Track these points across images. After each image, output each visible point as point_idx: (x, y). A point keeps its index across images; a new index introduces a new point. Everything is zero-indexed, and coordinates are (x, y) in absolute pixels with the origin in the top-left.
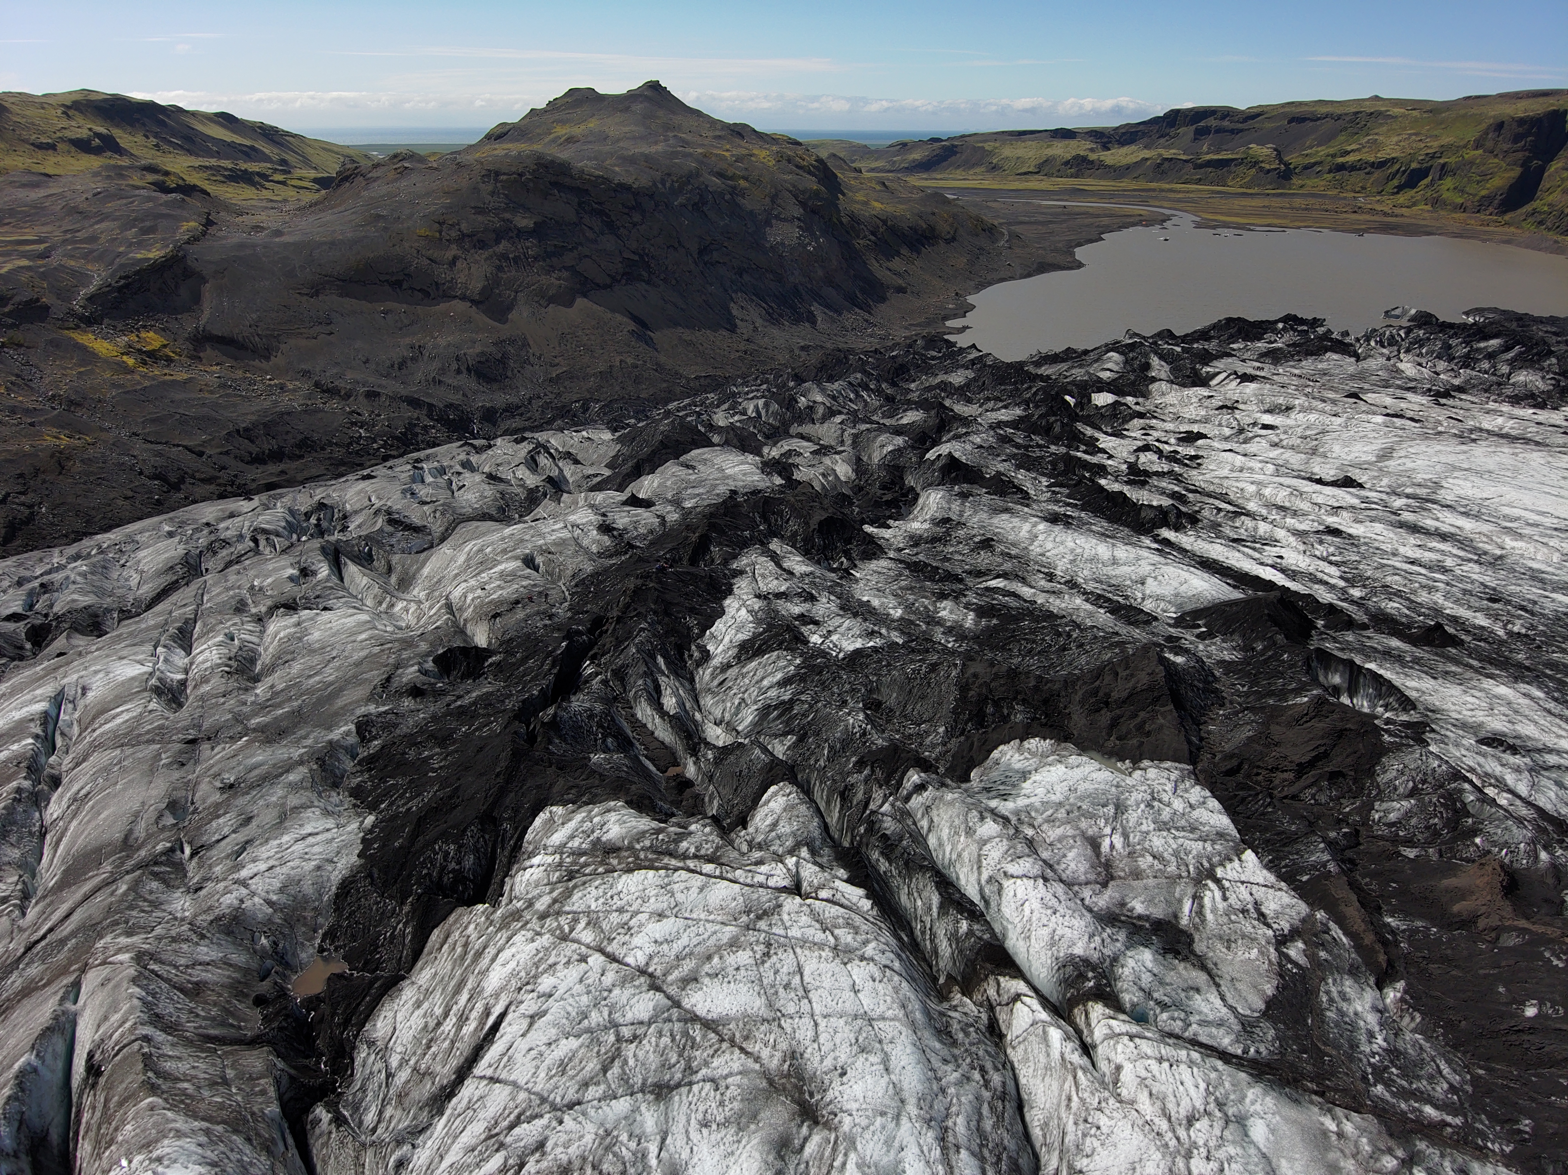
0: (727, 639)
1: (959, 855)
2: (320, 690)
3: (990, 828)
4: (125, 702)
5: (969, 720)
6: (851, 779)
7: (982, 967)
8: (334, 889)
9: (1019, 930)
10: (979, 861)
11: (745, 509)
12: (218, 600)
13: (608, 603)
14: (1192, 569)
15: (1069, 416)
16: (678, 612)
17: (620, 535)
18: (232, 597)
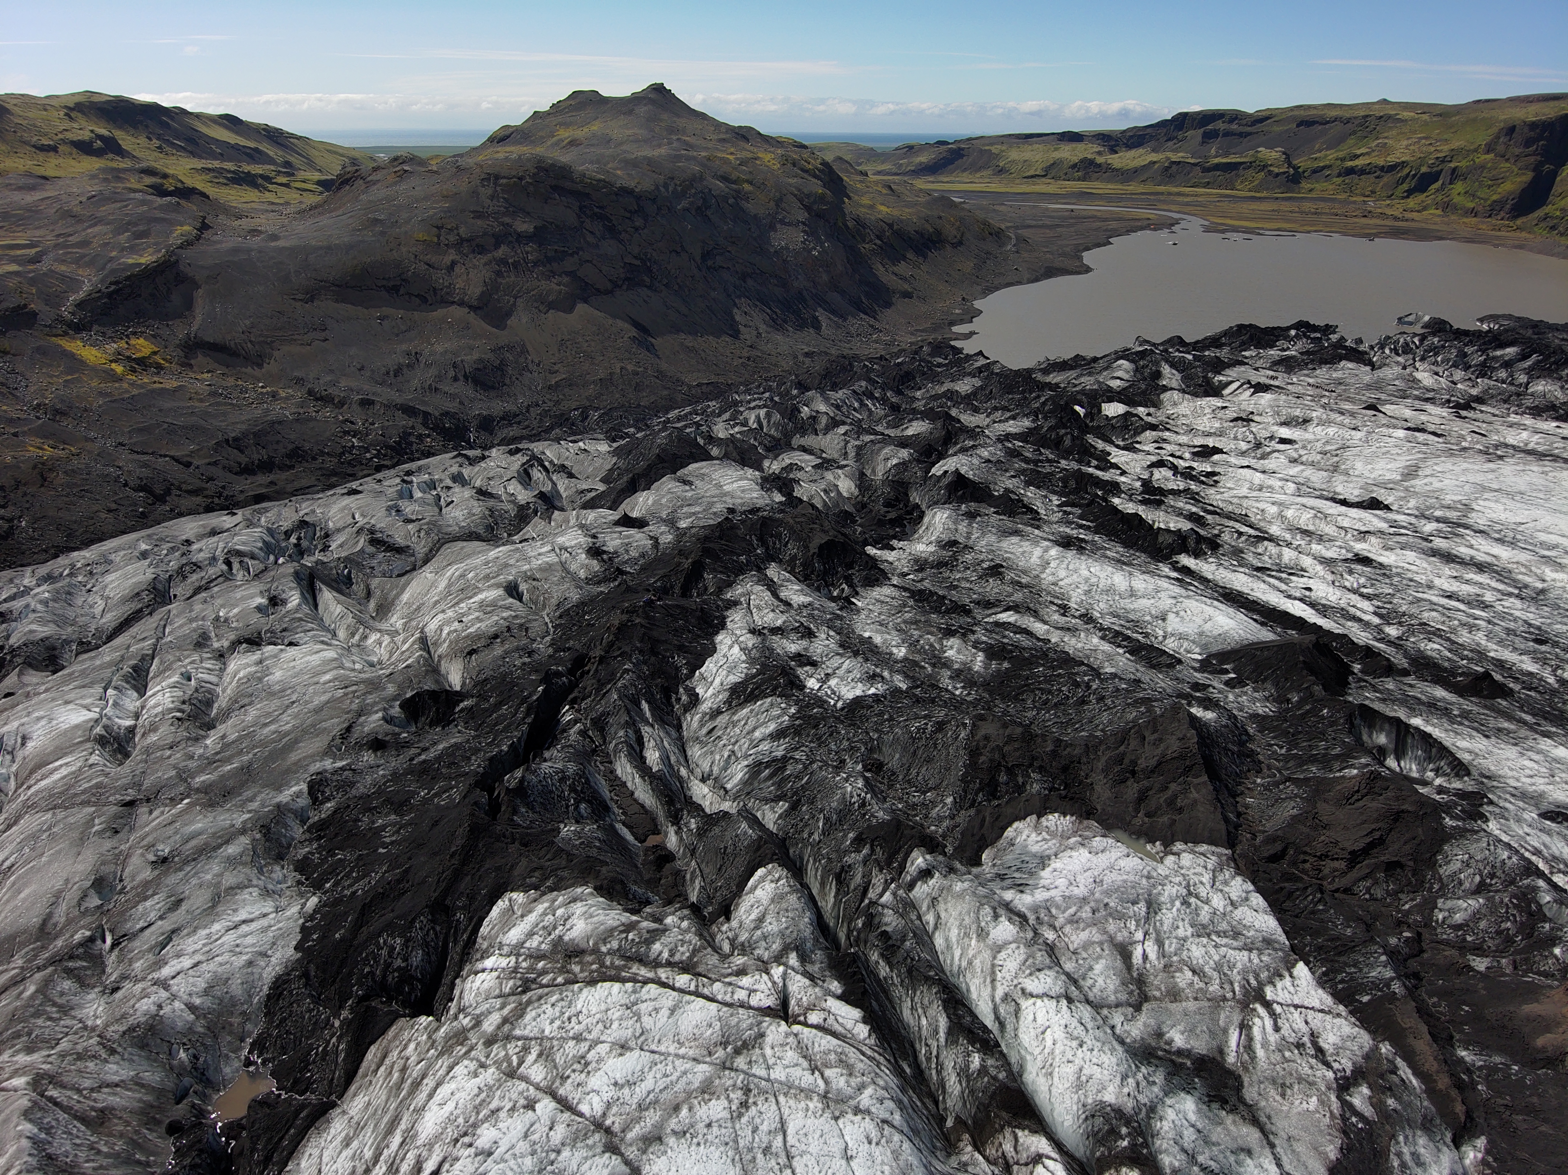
0: (717, 681)
1: (970, 963)
2: (274, 741)
3: (1004, 930)
4: (65, 755)
5: (980, 790)
6: (850, 859)
7: (996, 1116)
8: (266, 989)
9: (1039, 1064)
10: (993, 973)
11: (742, 531)
12: (180, 633)
13: (591, 640)
14: (1216, 603)
15: (1079, 428)
16: (666, 650)
17: (610, 559)
18: (195, 630)
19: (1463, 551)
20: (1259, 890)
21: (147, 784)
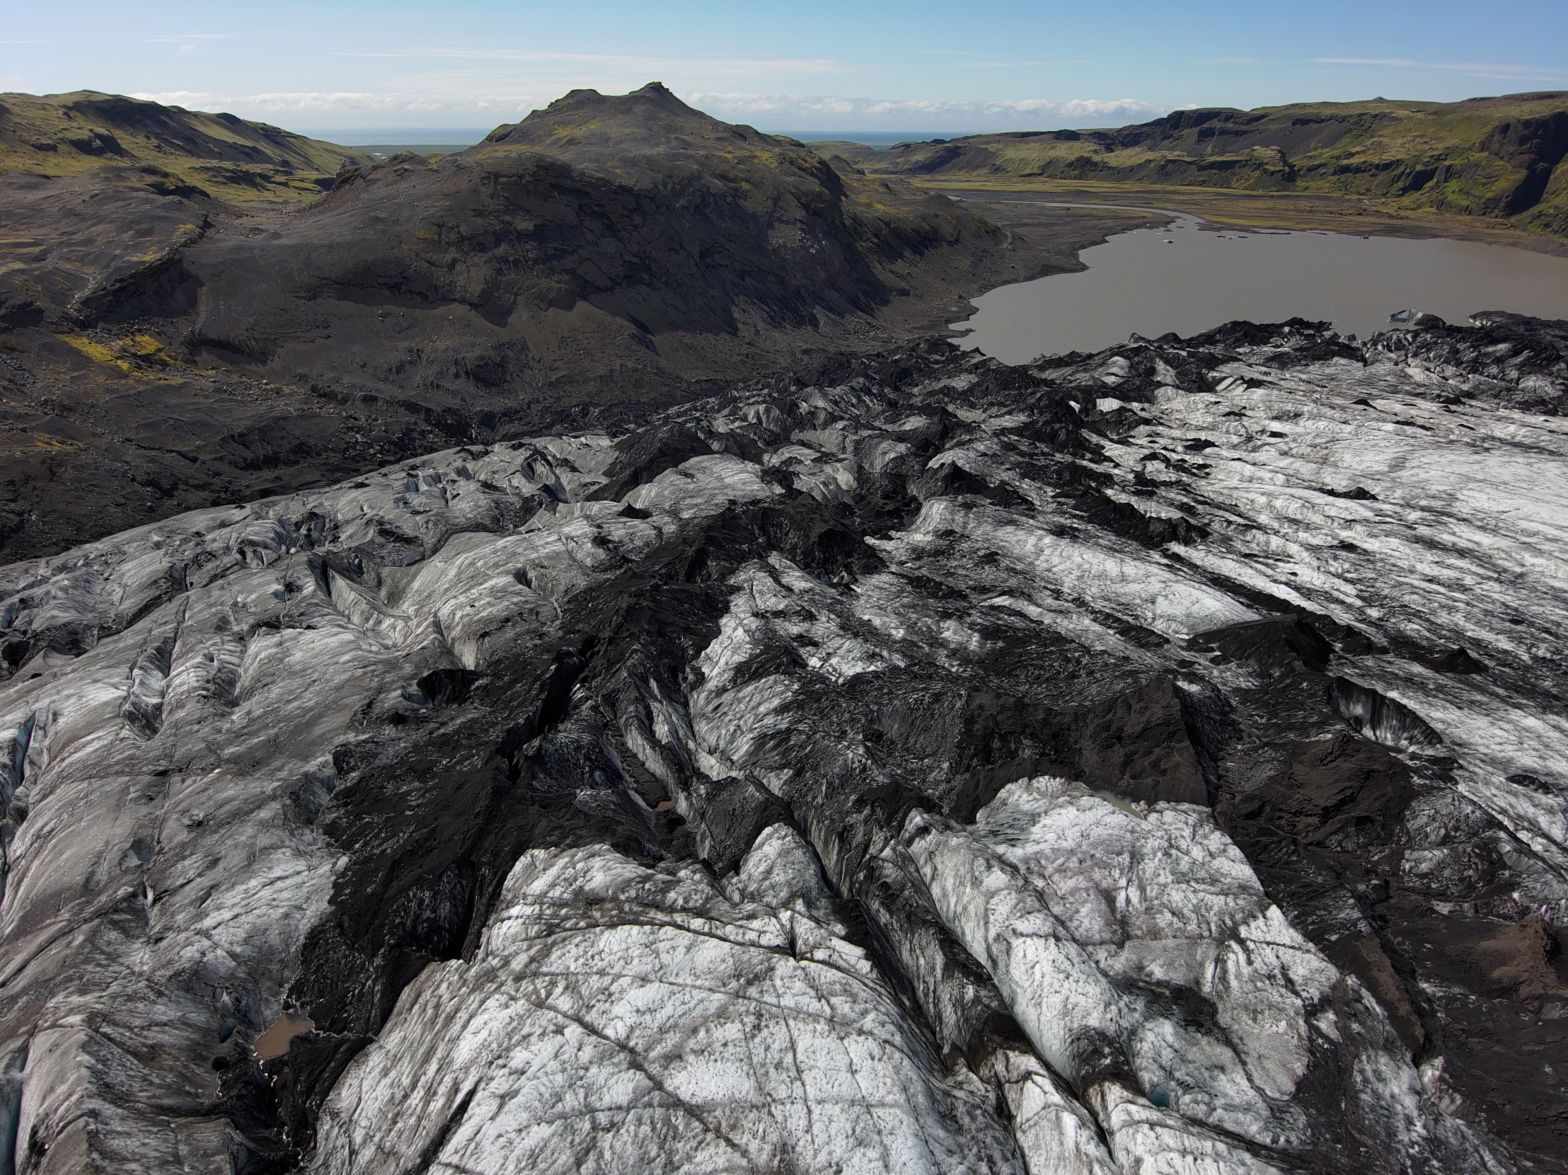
0: (723, 661)
1: (965, 909)
2: (298, 716)
3: (997, 878)
4: (96, 729)
5: (975, 755)
6: (851, 819)
7: (989, 1040)
8: (302, 939)
9: (1029, 995)
10: (986, 916)
11: (744, 521)
12: (200, 617)
13: (600, 623)
14: (1202, 586)
15: (1074, 423)
16: (673, 632)
17: (615, 548)
18: (214, 615)
19: (1446, 538)
20: (1236, 843)
21: (178, 755)
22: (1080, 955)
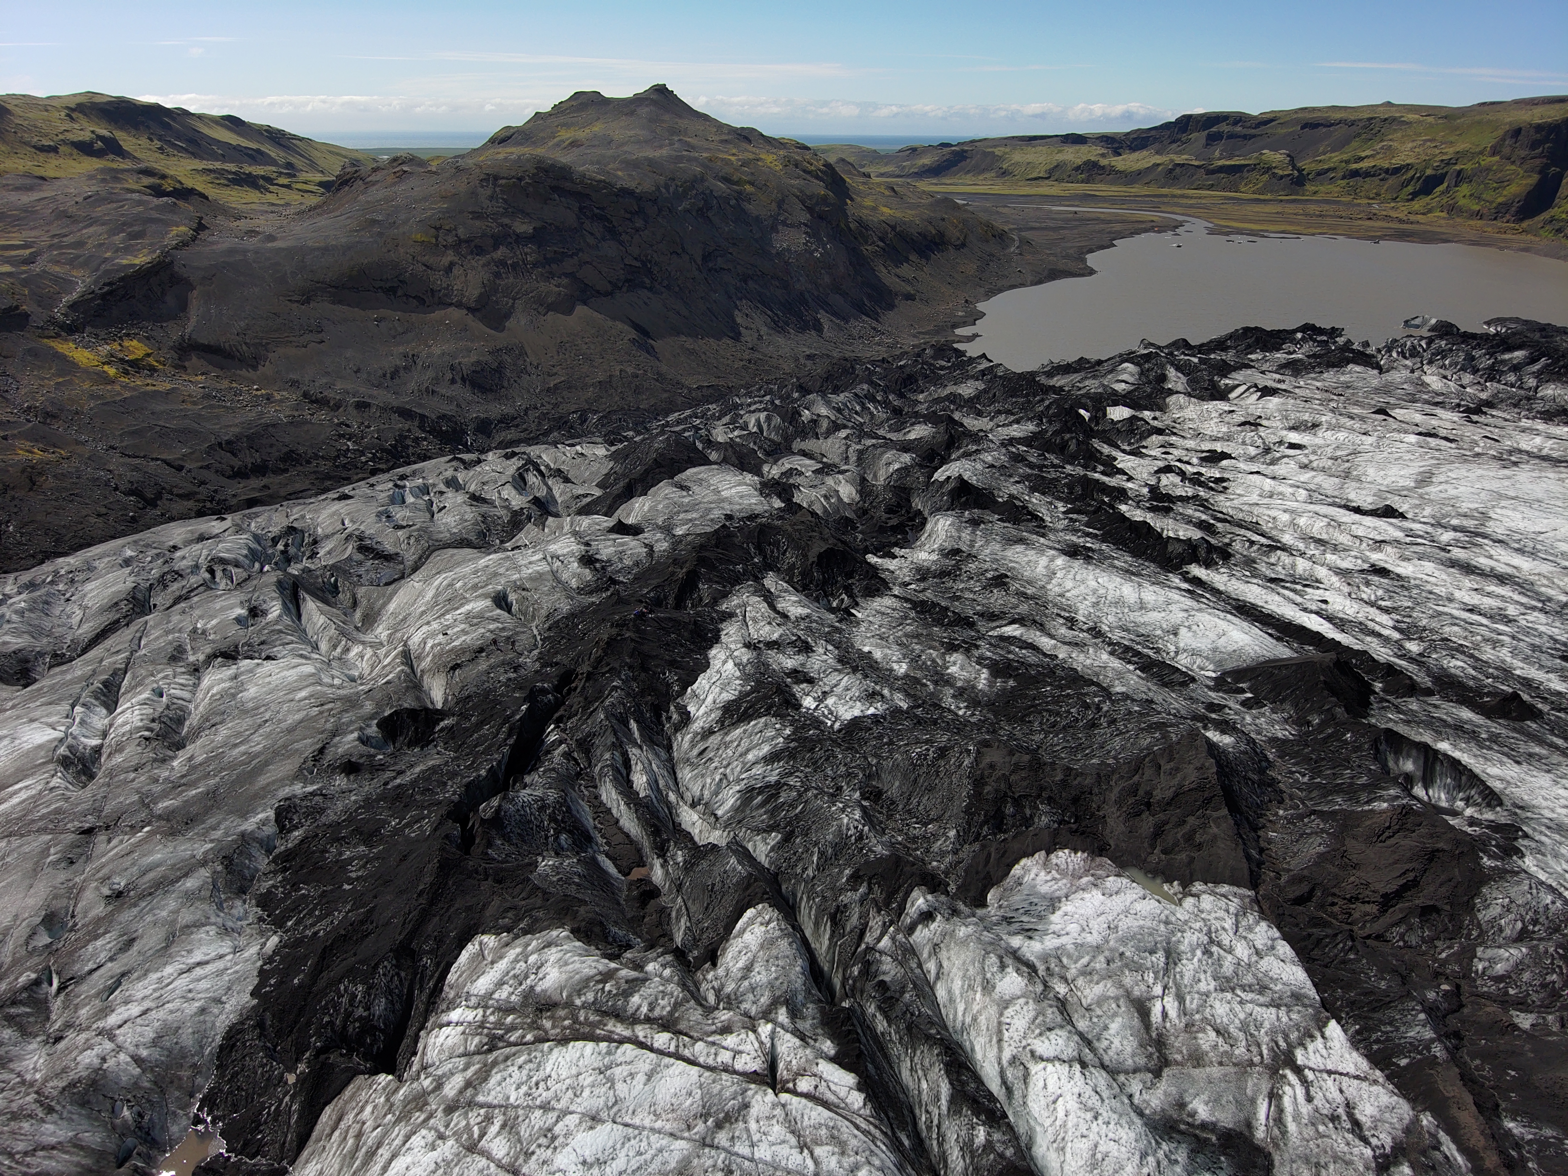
0: (710, 699)
1: (974, 1019)
2: (243, 763)
3: (1012, 982)
4: (26, 777)
5: (985, 822)
6: (846, 898)
8: (218, 1040)
9: (1050, 1137)
10: (1000, 1032)
11: (740, 538)
12: (155, 645)
13: (579, 655)
14: (1229, 616)
15: (1085, 433)
16: (657, 666)
17: (603, 568)
18: (170, 643)
19: (1483, 562)
20: (1285, 937)
21: (107, 809)
22: (1110, 1087)
